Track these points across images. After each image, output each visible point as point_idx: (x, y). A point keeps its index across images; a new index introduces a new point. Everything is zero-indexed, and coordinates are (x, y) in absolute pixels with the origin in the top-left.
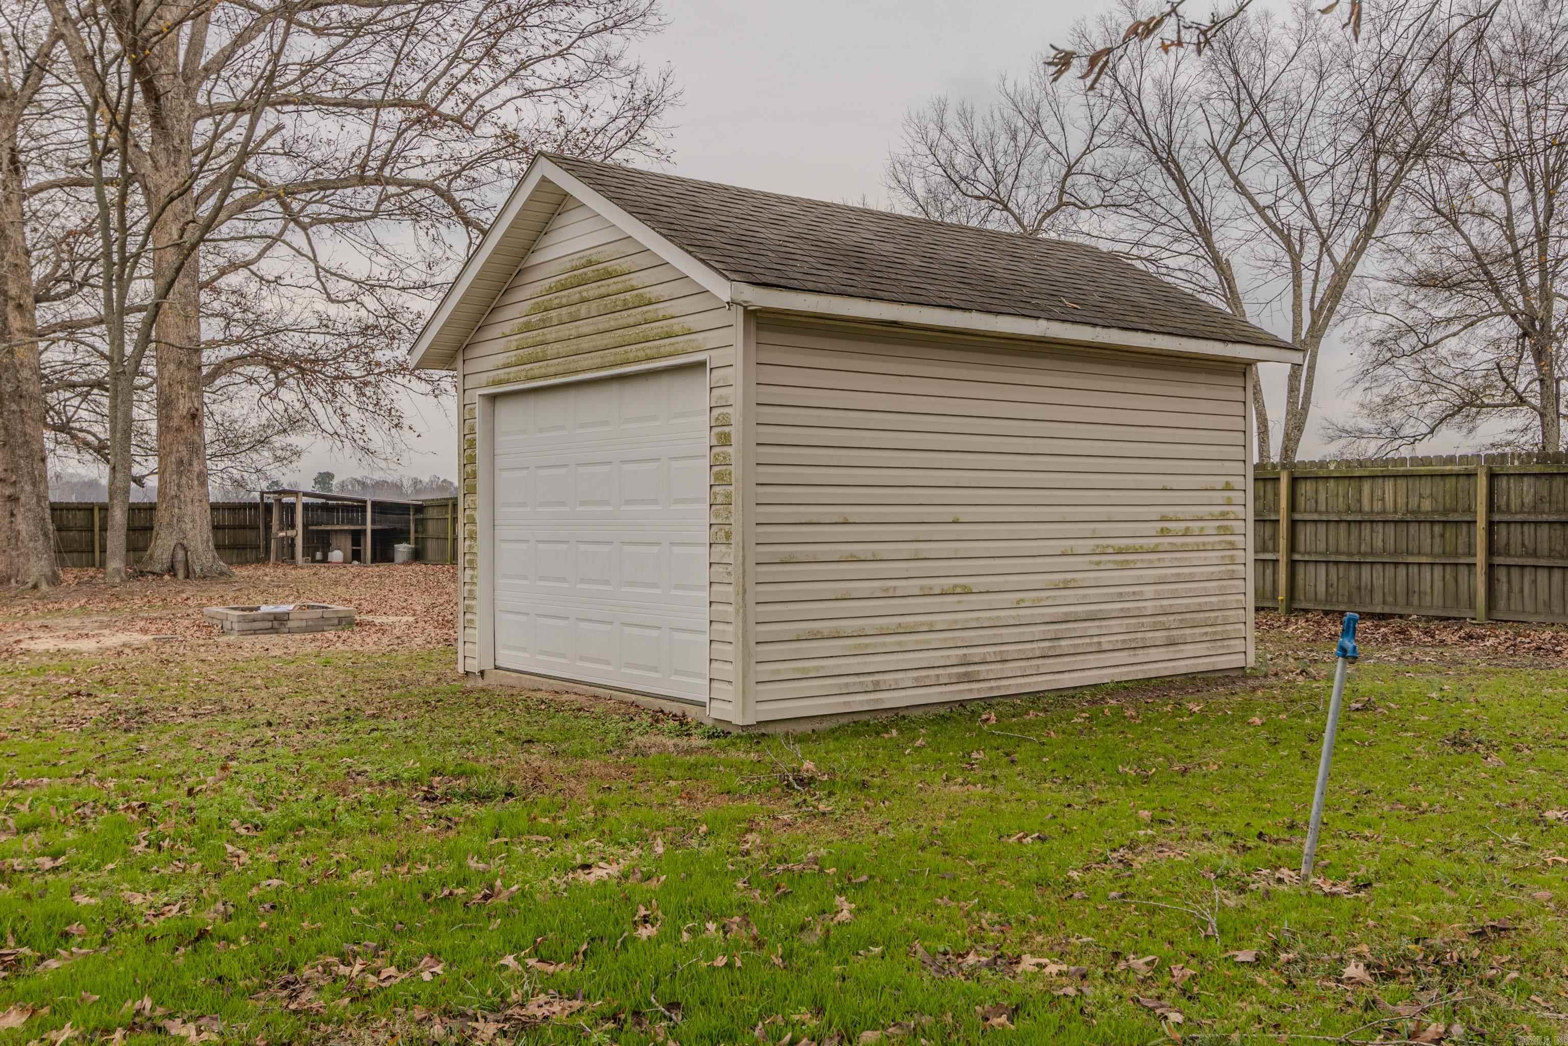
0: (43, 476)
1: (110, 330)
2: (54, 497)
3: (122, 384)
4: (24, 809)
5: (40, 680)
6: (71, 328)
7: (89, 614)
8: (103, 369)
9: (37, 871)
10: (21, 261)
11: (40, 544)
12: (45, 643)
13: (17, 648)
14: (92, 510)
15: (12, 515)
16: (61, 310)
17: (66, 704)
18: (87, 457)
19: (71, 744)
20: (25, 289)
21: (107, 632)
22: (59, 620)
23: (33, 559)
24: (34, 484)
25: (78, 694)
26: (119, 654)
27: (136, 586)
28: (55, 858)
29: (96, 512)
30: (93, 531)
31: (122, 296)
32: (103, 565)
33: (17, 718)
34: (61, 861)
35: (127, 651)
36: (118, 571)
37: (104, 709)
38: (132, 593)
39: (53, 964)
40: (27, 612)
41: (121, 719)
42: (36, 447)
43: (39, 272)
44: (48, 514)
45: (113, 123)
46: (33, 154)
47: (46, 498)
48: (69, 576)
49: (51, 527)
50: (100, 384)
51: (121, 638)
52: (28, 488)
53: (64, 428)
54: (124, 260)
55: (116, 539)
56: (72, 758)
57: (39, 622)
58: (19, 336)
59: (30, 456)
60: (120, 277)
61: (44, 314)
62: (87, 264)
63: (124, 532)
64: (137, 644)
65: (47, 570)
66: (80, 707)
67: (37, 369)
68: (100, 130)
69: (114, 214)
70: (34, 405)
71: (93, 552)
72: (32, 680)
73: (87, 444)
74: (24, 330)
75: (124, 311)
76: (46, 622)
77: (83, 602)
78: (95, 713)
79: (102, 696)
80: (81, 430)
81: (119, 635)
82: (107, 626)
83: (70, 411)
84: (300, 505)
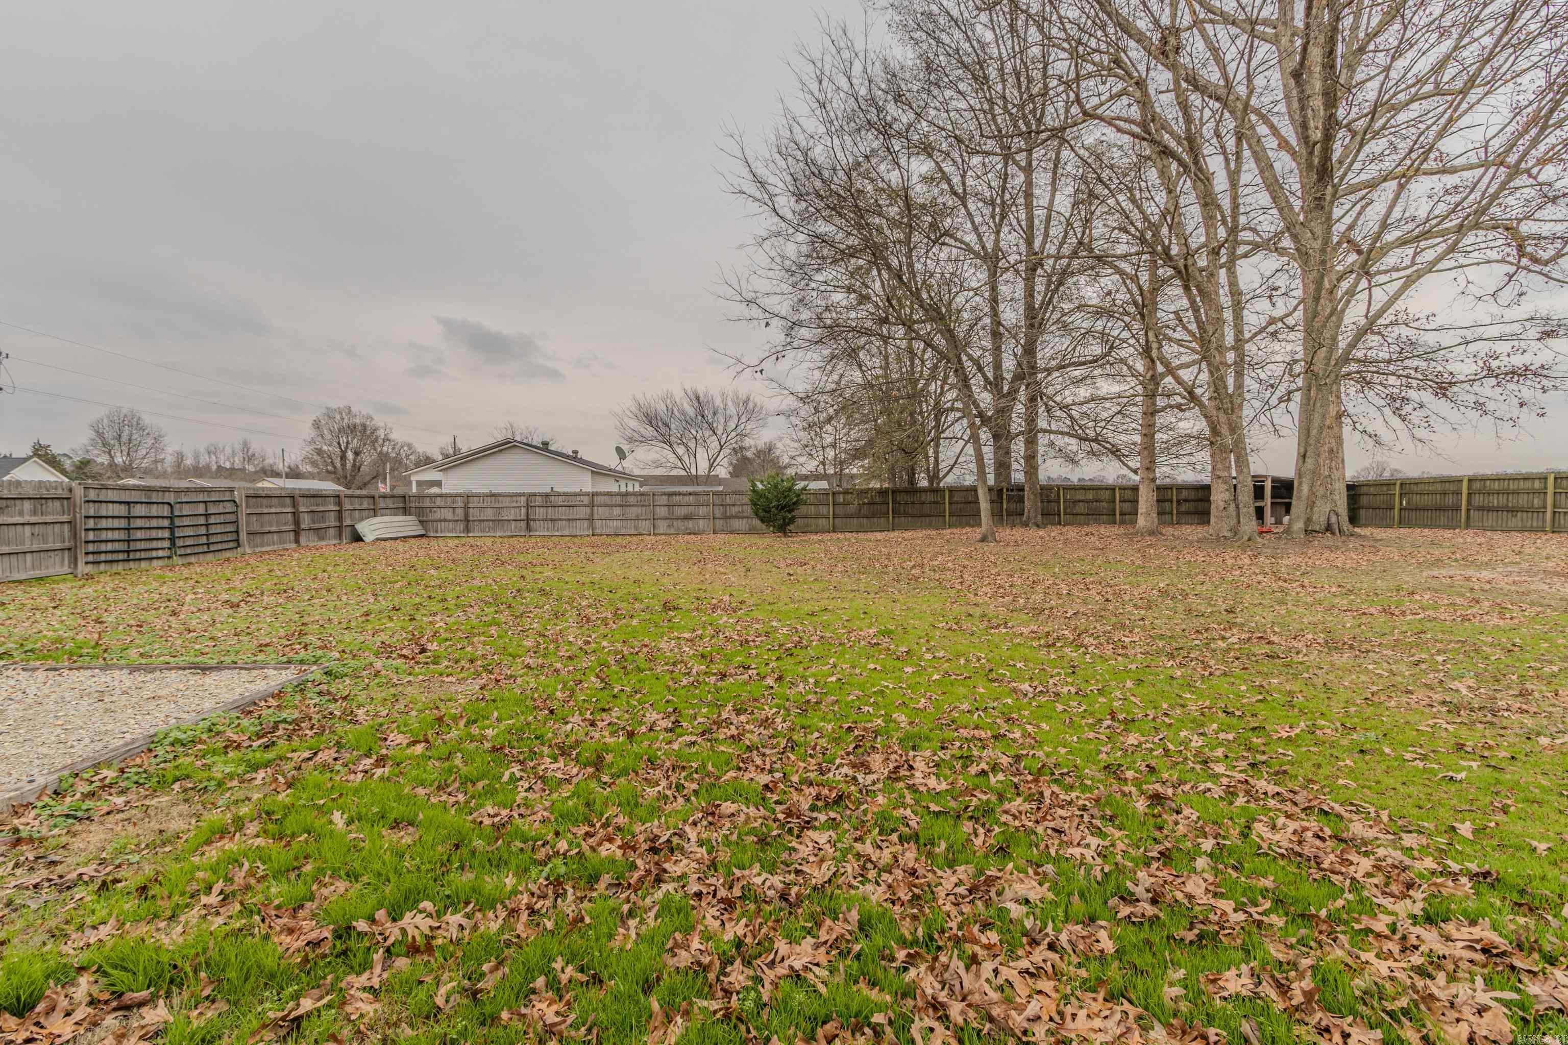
84: (1268, 485)
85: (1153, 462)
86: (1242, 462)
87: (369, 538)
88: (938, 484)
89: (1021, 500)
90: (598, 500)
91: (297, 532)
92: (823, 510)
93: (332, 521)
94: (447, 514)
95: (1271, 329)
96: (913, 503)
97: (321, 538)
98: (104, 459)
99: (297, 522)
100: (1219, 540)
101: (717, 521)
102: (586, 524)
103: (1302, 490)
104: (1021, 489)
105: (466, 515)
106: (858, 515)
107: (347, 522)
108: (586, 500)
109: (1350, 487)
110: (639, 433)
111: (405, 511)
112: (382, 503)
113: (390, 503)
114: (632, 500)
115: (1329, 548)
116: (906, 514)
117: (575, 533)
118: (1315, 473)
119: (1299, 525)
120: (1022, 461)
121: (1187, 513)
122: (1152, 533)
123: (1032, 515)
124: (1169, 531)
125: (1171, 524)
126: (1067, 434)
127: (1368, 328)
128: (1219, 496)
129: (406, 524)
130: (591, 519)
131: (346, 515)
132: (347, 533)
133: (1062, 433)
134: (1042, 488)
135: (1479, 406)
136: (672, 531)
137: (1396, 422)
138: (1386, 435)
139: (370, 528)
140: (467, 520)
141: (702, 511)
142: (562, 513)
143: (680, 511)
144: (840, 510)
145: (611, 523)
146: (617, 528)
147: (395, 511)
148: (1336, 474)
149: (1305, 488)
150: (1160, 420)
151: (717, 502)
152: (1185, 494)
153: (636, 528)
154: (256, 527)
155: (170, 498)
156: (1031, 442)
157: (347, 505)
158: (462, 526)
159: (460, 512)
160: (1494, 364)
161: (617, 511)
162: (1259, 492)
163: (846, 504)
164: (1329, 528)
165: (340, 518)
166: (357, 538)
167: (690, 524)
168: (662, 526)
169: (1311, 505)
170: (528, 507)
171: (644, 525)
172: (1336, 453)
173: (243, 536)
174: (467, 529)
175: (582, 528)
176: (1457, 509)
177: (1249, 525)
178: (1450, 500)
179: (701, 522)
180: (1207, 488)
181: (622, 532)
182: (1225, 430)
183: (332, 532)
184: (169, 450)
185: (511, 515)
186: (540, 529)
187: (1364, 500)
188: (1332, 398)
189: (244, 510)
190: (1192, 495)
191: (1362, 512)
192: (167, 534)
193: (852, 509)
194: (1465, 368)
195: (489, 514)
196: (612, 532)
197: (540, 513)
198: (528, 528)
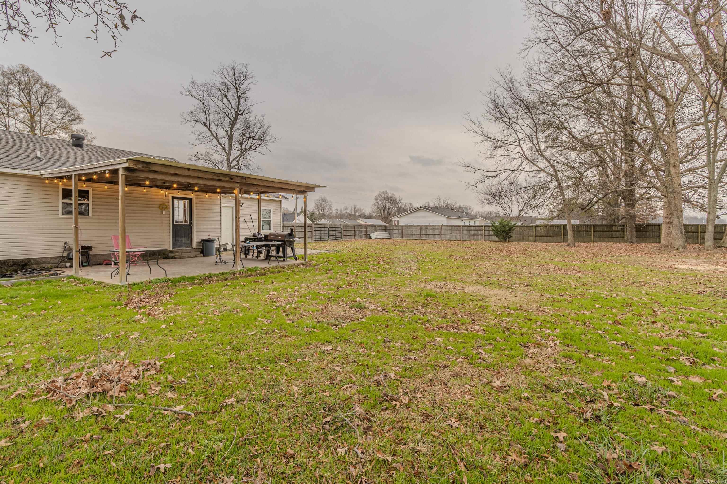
0: (682, 216)
1: (709, 170)
2: (685, 222)
3: (714, 185)
4: (688, 316)
5: (684, 277)
6: (692, 170)
7: (699, 259)
8: (705, 181)
9: (696, 336)
10: (676, 152)
11: (680, 236)
12: (683, 266)
13: (674, 267)
14: (698, 226)
15: (669, 227)
16: (688, 165)
17: (696, 286)
18: (696, 209)
19: (701, 299)
20: (676, 160)
21: (707, 265)
22: (688, 260)
23: (677, 241)
24: (678, 218)
25: (700, 283)
26: (714, 272)
27: (718, 251)
28: (703, 333)
29: (699, 227)
30: (698, 233)
31: (714, 158)
32: (703, 243)
33: (678, 288)
34: (705, 335)
35: (717, 272)
36: (710, 246)
37: (711, 289)
38: (716, 253)
39: (709, 367)
40: (675, 256)
41: (720, 294)
42: (679, 207)
43: (681, 155)
44: (683, 227)
45: (714, 102)
46: (679, 119)
47: (682, 223)
48: (689, 246)
49: (684, 231)
50: (703, 187)
51: (713, 268)
52: (676, 219)
53: (688, 201)
54: (715, 146)
55: (709, 235)
56: (702, 303)
57: (681, 260)
58: (674, 175)
59: (677, 210)
60: (714, 152)
61: (682, 168)
62: (698, 150)
63: (712, 233)
64: (720, 270)
65: (682, 245)
66: (702, 287)
67: (680, 184)
68: (708, 106)
69: (712, 132)
70: (679, 195)
71: (698, 239)
72: (681, 277)
73: (697, 206)
74: (676, 173)
75: (715, 162)
76: (683, 260)
77: (696, 255)
78: (709, 290)
79: (710, 285)
80: (694, 201)
81: (712, 266)
82: (707, 263)
83: (690, 196)
87: (373, 238)
90: (443, 228)
91: (355, 236)
92: (530, 233)
93: (364, 233)
94: (397, 232)
97: (361, 238)
98: (317, 212)
99: (355, 233)
101: (486, 237)
105: (402, 232)
107: (368, 233)
108: (439, 228)
111: (385, 231)
112: (378, 228)
113: (381, 228)
114: (455, 228)
117: (435, 239)
129: (385, 235)
130: (441, 235)
131: (368, 231)
132: (368, 236)
136: (468, 240)
139: (374, 235)
140: (402, 234)
141: (480, 233)
142: (431, 232)
144: (538, 233)
145: (447, 236)
146: (449, 238)
147: (382, 231)
151: (486, 229)
153: (456, 238)
154: (345, 234)
155: (328, 226)
157: (368, 229)
158: (400, 236)
159: (400, 231)
161: (449, 232)
163: (540, 231)
165: (366, 232)
166: (370, 238)
167: (476, 237)
168: (464, 238)
170: (421, 230)
171: (459, 237)
173: (343, 236)
174: (402, 237)
175: (438, 237)
181: (451, 239)
183: (364, 236)
184: (333, 209)
185: (415, 232)
186: (424, 237)
189: (343, 230)
192: (327, 235)
193: (543, 233)
195: (409, 232)
197: (424, 232)
198: (421, 237)
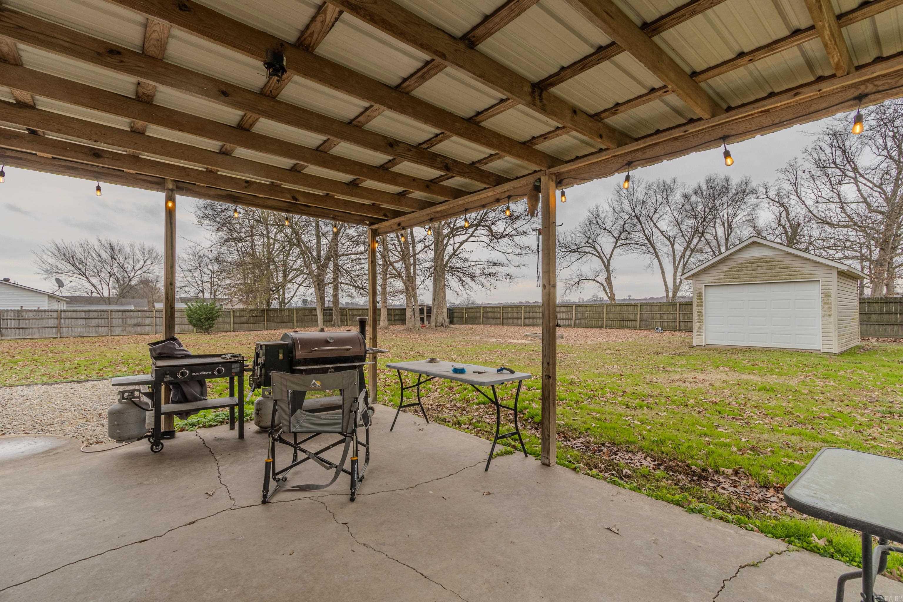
84: (425, 308)
85: (386, 299)
86: (416, 301)
88: (285, 306)
89: (331, 314)
92: (227, 320)
95: (425, 250)
96: (277, 316)
100: (409, 330)
101: (158, 327)
102: (54, 330)
103: (434, 311)
104: (331, 309)
106: (248, 322)
109: (449, 310)
110: (57, 267)
114: (94, 315)
115: (442, 332)
116: (274, 322)
117: (44, 336)
118: (438, 305)
119: (433, 324)
120: (332, 297)
121: (397, 320)
122: (386, 328)
123: (336, 321)
124: (391, 327)
125: (392, 324)
126: (351, 285)
127: (454, 255)
128: (409, 313)
130: (58, 327)
133: (347, 284)
134: (341, 309)
135: (482, 283)
136: (125, 333)
137: (462, 287)
138: (460, 292)
141: (147, 321)
142: (32, 323)
143: (130, 321)
144: (237, 320)
145: (76, 330)
146: (81, 332)
148: (444, 306)
149: (435, 311)
150: (388, 281)
151: (158, 316)
152: (397, 312)
153: (97, 332)
156: (336, 288)
160: (485, 271)
161: (81, 322)
162: (422, 311)
163: (240, 317)
164: (442, 325)
167: (139, 329)
168: (118, 330)
169: (437, 317)
171: (104, 330)
172: (444, 298)
175: (51, 333)
176: (480, 318)
177: (419, 324)
178: (478, 315)
179: (147, 327)
180: (405, 309)
181: (85, 335)
182: (410, 289)
187: (455, 315)
188: (442, 279)
190: (399, 312)
191: (455, 319)
193: (244, 319)
194: (478, 272)
196: (77, 335)
